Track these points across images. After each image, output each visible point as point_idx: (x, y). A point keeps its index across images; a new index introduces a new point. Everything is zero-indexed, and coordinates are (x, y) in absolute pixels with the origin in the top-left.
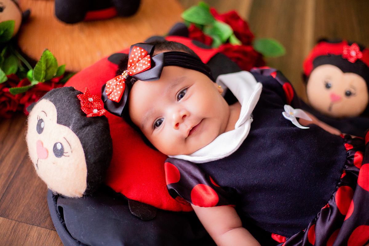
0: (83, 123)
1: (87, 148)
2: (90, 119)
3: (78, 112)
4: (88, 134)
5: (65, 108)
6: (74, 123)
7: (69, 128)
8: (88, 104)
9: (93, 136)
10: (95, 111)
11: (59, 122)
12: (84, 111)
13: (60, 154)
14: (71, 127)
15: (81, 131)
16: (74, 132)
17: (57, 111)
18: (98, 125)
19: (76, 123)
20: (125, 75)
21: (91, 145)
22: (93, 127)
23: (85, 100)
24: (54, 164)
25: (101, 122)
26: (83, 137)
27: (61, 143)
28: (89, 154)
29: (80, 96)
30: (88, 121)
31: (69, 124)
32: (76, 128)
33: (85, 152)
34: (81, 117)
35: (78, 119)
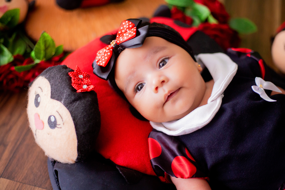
0: (73, 98)
1: (77, 120)
2: (79, 95)
3: (68, 88)
4: (78, 108)
5: (57, 85)
6: (65, 99)
7: (61, 102)
8: (79, 80)
9: (82, 109)
10: (85, 87)
11: (52, 97)
12: (75, 87)
13: (53, 126)
14: (62, 101)
15: (72, 105)
16: (65, 106)
17: (51, 87)
18: (87, 99)
19: (67, 98)
20: (113, 44)
21: (80, 118)
22: (82, 101)
23: (76, 77)
24: (49, 134)
26: (73, 110)
27: (54, 116)
28: (78, 126)
29: (71, 74)
30: (77, 97)
31: (61, 99)
32: (67, 102)
33: (75, 125)
34: (71, 92)
35: (69, 94)
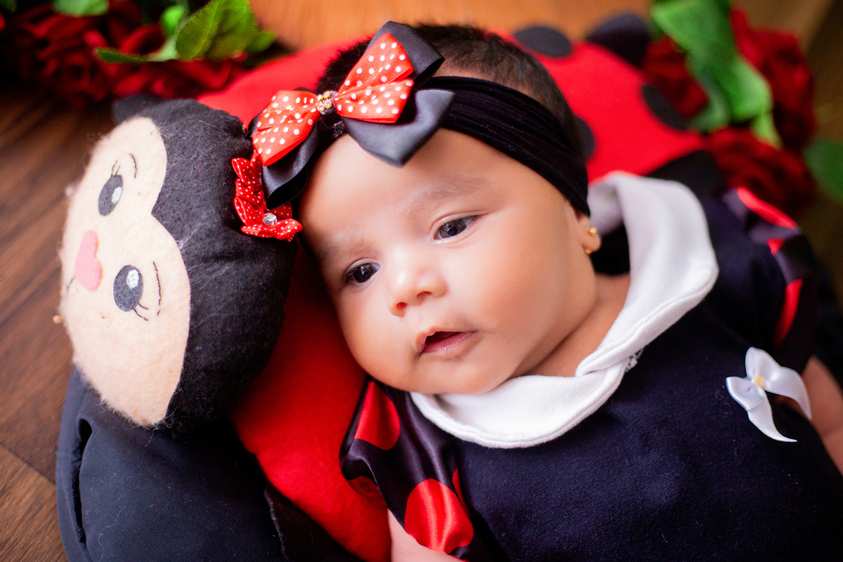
0: (219, 247)
2: (242, 245)
3: (217, 208)
4: (221, 283)
5: (188, 180)
6: (194, 237)
7: (178, 243)
8: (256, 193)
11: (158, 212)
12: (241, 210)
13: (127, 302)
15: (205, 268)
16: (185, 263)
18: (259, 267)
19: (201, 239)
20: (323, 102)
22: (244, 268)
23: (251, 180)
24: (103, 318)
25: (272, 264)
26: (205, 285)
27: (142, 272)
28: (201, 339)
29: (240, 165)
30: (233, 249)
31: (182, 232)
32: (196, 252)
33: (191, 332)
34: (220, 228)
35: (210, 230)
